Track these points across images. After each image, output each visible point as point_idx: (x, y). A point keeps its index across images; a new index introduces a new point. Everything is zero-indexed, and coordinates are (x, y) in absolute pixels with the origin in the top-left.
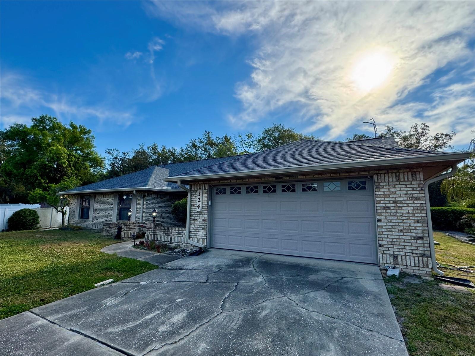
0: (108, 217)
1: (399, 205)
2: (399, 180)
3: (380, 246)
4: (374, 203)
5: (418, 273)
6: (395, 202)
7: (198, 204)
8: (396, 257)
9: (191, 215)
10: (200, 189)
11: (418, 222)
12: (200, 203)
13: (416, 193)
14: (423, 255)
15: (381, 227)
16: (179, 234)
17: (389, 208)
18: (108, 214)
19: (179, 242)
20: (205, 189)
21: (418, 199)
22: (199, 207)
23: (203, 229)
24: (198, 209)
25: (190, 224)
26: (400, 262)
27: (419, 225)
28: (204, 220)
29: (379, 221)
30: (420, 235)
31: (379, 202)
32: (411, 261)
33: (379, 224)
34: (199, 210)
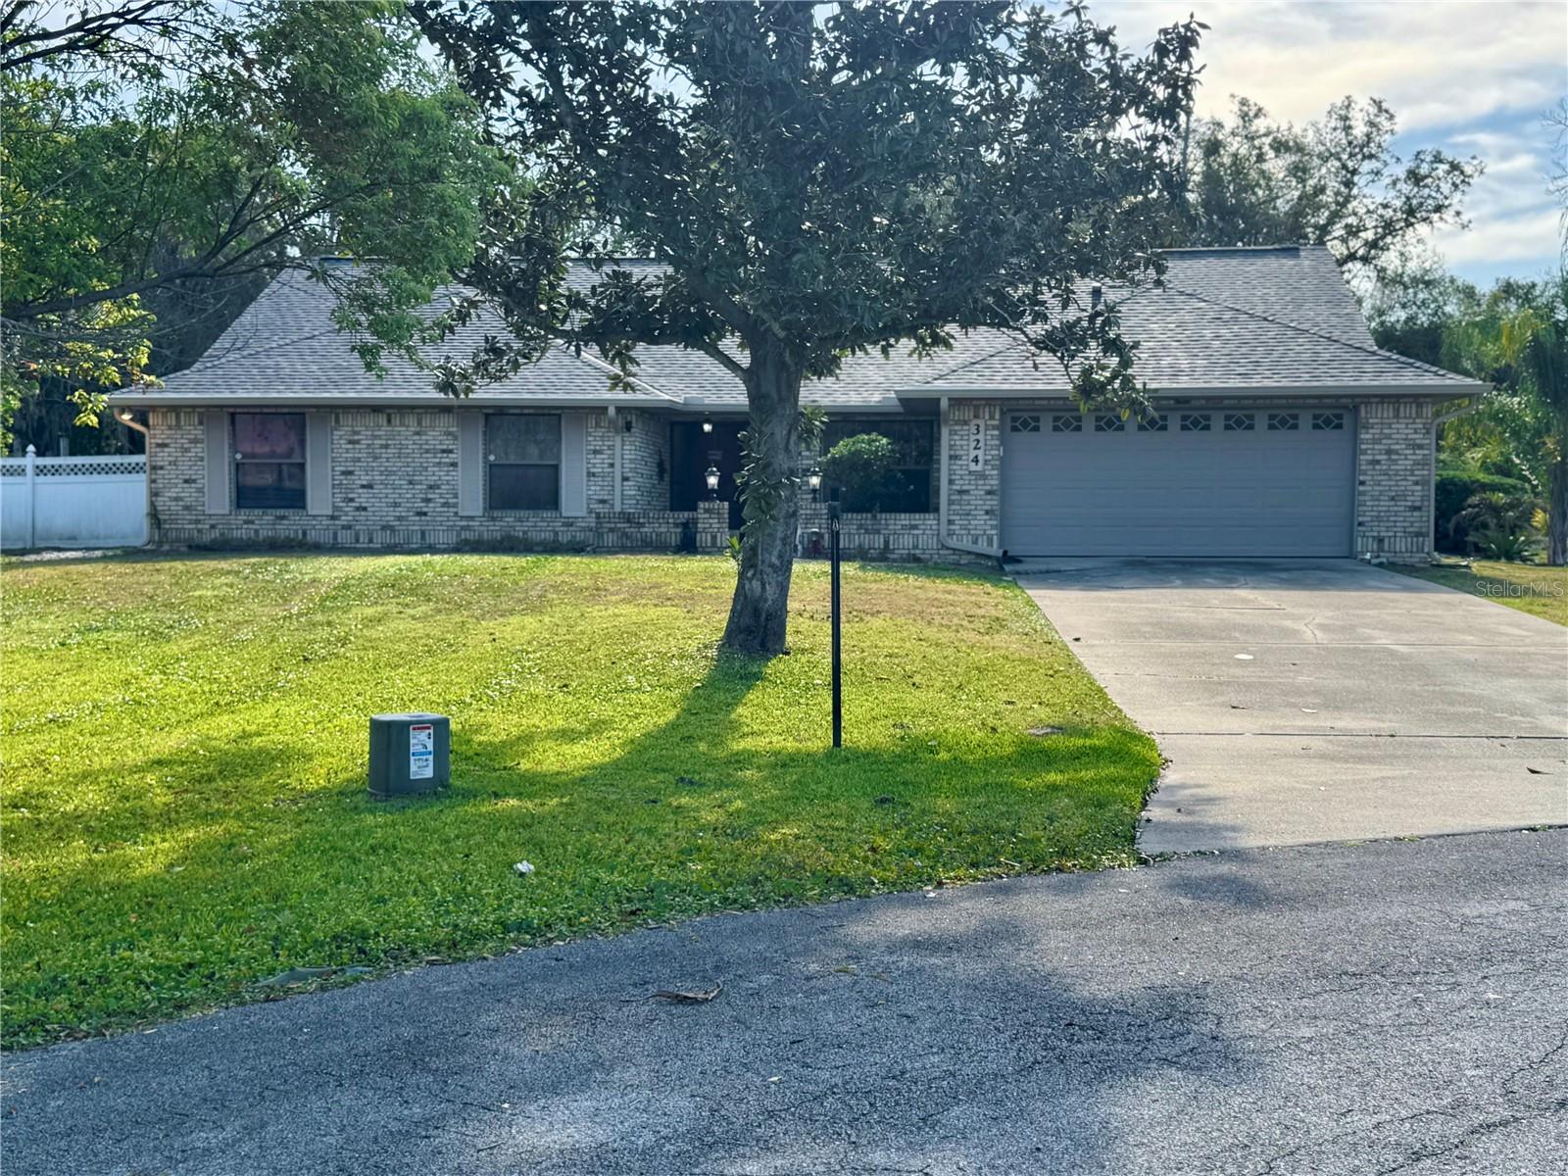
0: (428, 500)
1: (1394, 457)
2: (1397, 416)
3: (1360, 524)
4: (1355, 452)
5: (1409, 561)
6: (1389, 452)
7: (973, 454)
8: (1381, 541)
9: (951, 482)
10: (976, 416)
11: (1416, 483)
12: (980, 453)
13: (1419, 438)
14: (1418, 535)
15: (1363, 493)
16: (915, 527)
17: (1378, 462)
18: (431, 487)
19: (916, 547)
20: (992, 418)
21: (1420, 447)
22: (976, 460)
23: (987, 512)
24: (973, 467)
25: (951, 503)
26: (1386, 547)
27: (1419, 488)
28: (989, 493)
29: (1362, 483)
30: (1418, 504)
31: (1364, 452)
32: (1401, 545)
33: (1361, 488)
34: (979, 467)
